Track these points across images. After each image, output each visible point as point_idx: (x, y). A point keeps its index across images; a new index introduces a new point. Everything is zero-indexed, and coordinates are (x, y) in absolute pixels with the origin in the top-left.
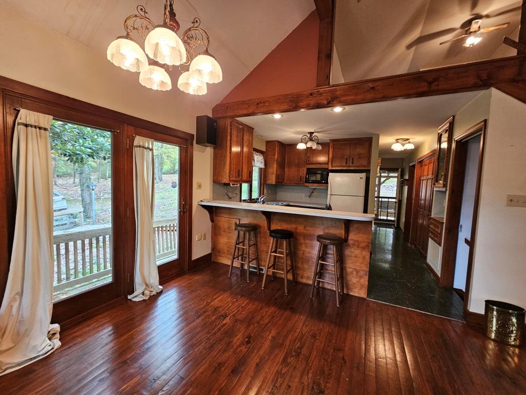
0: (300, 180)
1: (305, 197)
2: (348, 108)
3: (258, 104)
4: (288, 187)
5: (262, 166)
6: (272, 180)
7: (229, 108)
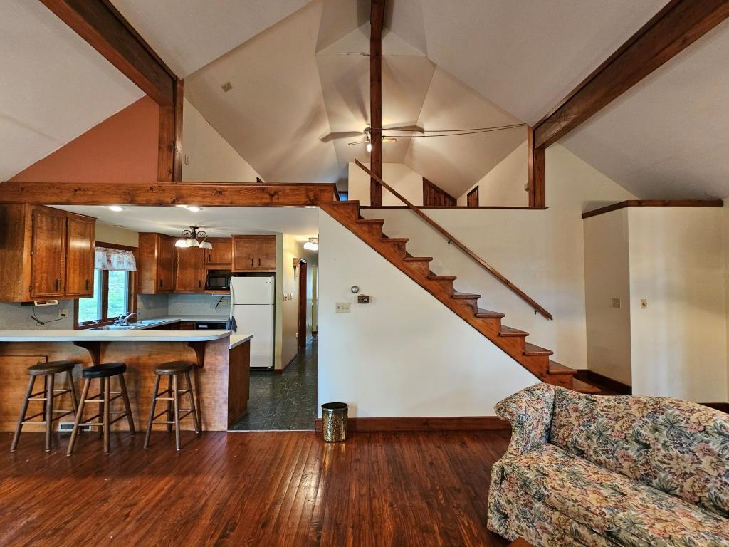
0: (198, 285)
1: (211, 308)
2: (206, 209)
3: (76, 190)
4: (184, 295)
5: (133, 268)
6: (150, 287)
7: (26, 189)
